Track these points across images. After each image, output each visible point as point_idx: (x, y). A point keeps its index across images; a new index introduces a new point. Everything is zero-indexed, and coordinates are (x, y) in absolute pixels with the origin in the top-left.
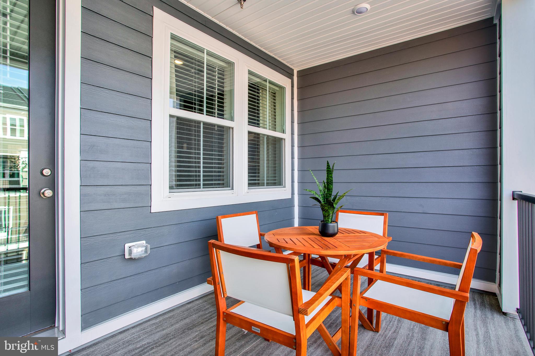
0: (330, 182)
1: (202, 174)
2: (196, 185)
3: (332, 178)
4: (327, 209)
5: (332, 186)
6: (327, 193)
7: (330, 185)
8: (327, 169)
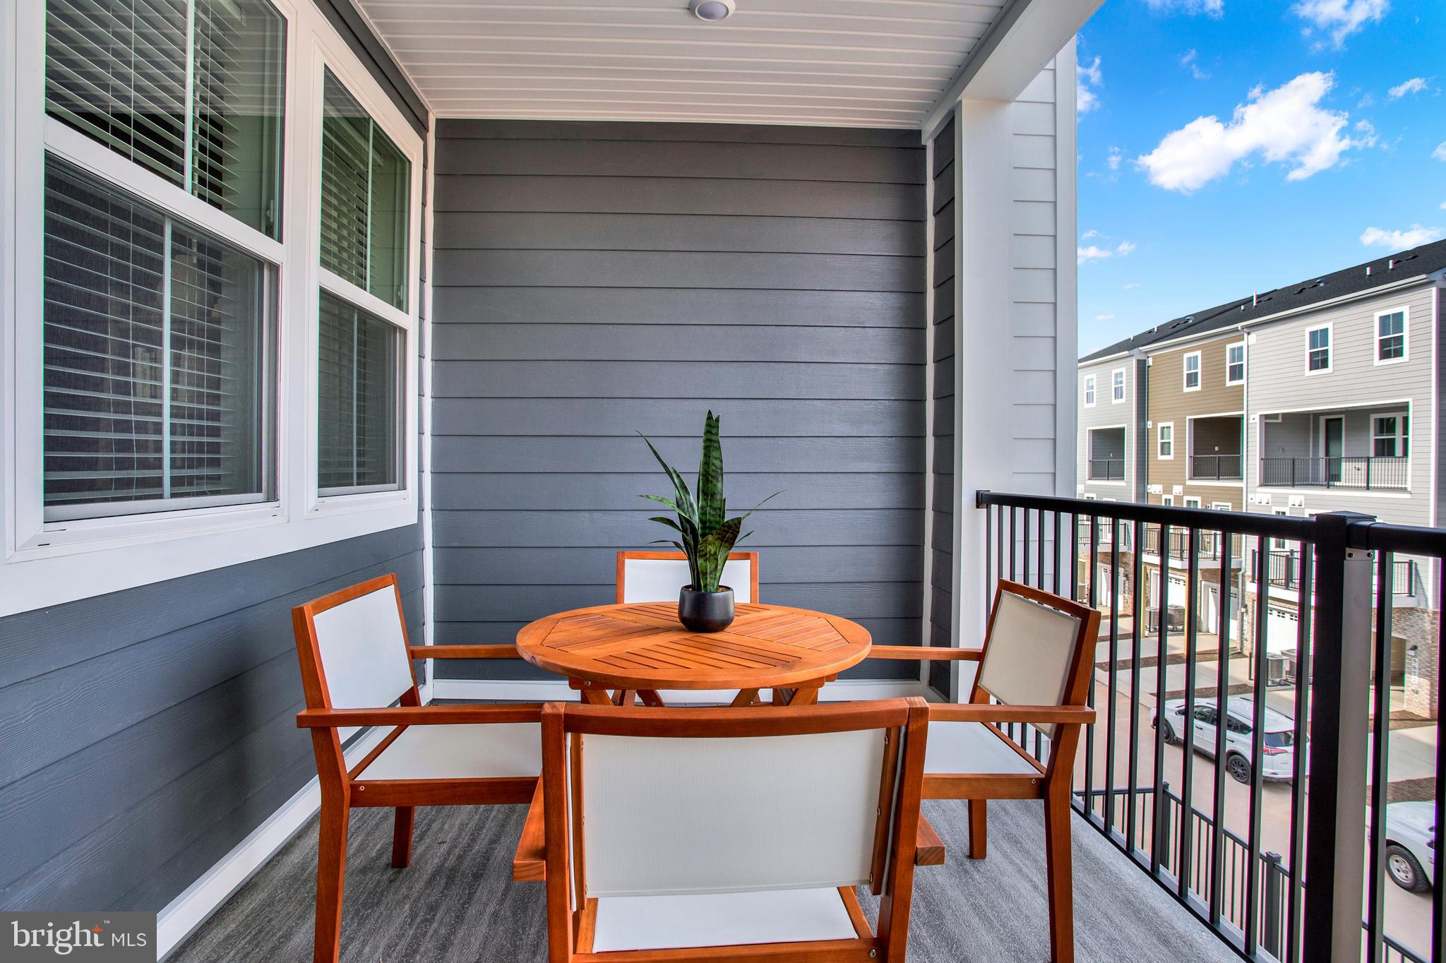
0: (714, 474)
1: (167, 438)
2: (143, 483)
3: (722, 462)
4: (712, 552)
5: (719, 485)
6: (705, 504)
7: (714, 481)
8: (705, 434)
